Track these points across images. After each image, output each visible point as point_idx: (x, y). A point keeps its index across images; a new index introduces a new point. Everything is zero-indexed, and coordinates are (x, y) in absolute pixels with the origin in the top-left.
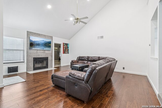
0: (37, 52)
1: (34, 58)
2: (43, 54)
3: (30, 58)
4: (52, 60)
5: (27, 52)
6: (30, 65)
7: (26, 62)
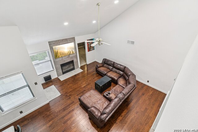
0: (62, 59)
1: (61, 65)
2: (68, 58)
3: (58, 66)
4: (77, 61)
5: (54, 62)
6: (60, 71)
7: (55, 70)
